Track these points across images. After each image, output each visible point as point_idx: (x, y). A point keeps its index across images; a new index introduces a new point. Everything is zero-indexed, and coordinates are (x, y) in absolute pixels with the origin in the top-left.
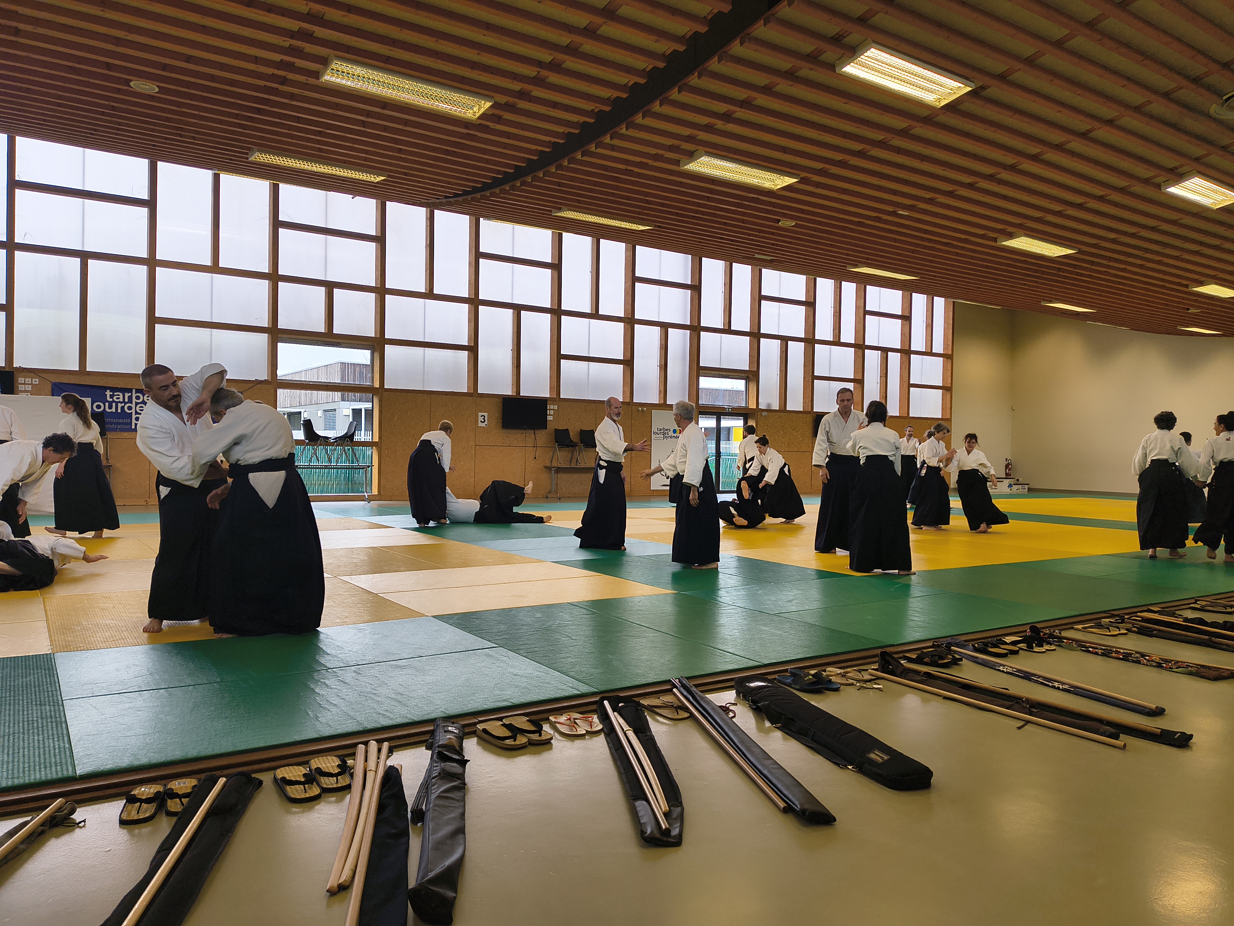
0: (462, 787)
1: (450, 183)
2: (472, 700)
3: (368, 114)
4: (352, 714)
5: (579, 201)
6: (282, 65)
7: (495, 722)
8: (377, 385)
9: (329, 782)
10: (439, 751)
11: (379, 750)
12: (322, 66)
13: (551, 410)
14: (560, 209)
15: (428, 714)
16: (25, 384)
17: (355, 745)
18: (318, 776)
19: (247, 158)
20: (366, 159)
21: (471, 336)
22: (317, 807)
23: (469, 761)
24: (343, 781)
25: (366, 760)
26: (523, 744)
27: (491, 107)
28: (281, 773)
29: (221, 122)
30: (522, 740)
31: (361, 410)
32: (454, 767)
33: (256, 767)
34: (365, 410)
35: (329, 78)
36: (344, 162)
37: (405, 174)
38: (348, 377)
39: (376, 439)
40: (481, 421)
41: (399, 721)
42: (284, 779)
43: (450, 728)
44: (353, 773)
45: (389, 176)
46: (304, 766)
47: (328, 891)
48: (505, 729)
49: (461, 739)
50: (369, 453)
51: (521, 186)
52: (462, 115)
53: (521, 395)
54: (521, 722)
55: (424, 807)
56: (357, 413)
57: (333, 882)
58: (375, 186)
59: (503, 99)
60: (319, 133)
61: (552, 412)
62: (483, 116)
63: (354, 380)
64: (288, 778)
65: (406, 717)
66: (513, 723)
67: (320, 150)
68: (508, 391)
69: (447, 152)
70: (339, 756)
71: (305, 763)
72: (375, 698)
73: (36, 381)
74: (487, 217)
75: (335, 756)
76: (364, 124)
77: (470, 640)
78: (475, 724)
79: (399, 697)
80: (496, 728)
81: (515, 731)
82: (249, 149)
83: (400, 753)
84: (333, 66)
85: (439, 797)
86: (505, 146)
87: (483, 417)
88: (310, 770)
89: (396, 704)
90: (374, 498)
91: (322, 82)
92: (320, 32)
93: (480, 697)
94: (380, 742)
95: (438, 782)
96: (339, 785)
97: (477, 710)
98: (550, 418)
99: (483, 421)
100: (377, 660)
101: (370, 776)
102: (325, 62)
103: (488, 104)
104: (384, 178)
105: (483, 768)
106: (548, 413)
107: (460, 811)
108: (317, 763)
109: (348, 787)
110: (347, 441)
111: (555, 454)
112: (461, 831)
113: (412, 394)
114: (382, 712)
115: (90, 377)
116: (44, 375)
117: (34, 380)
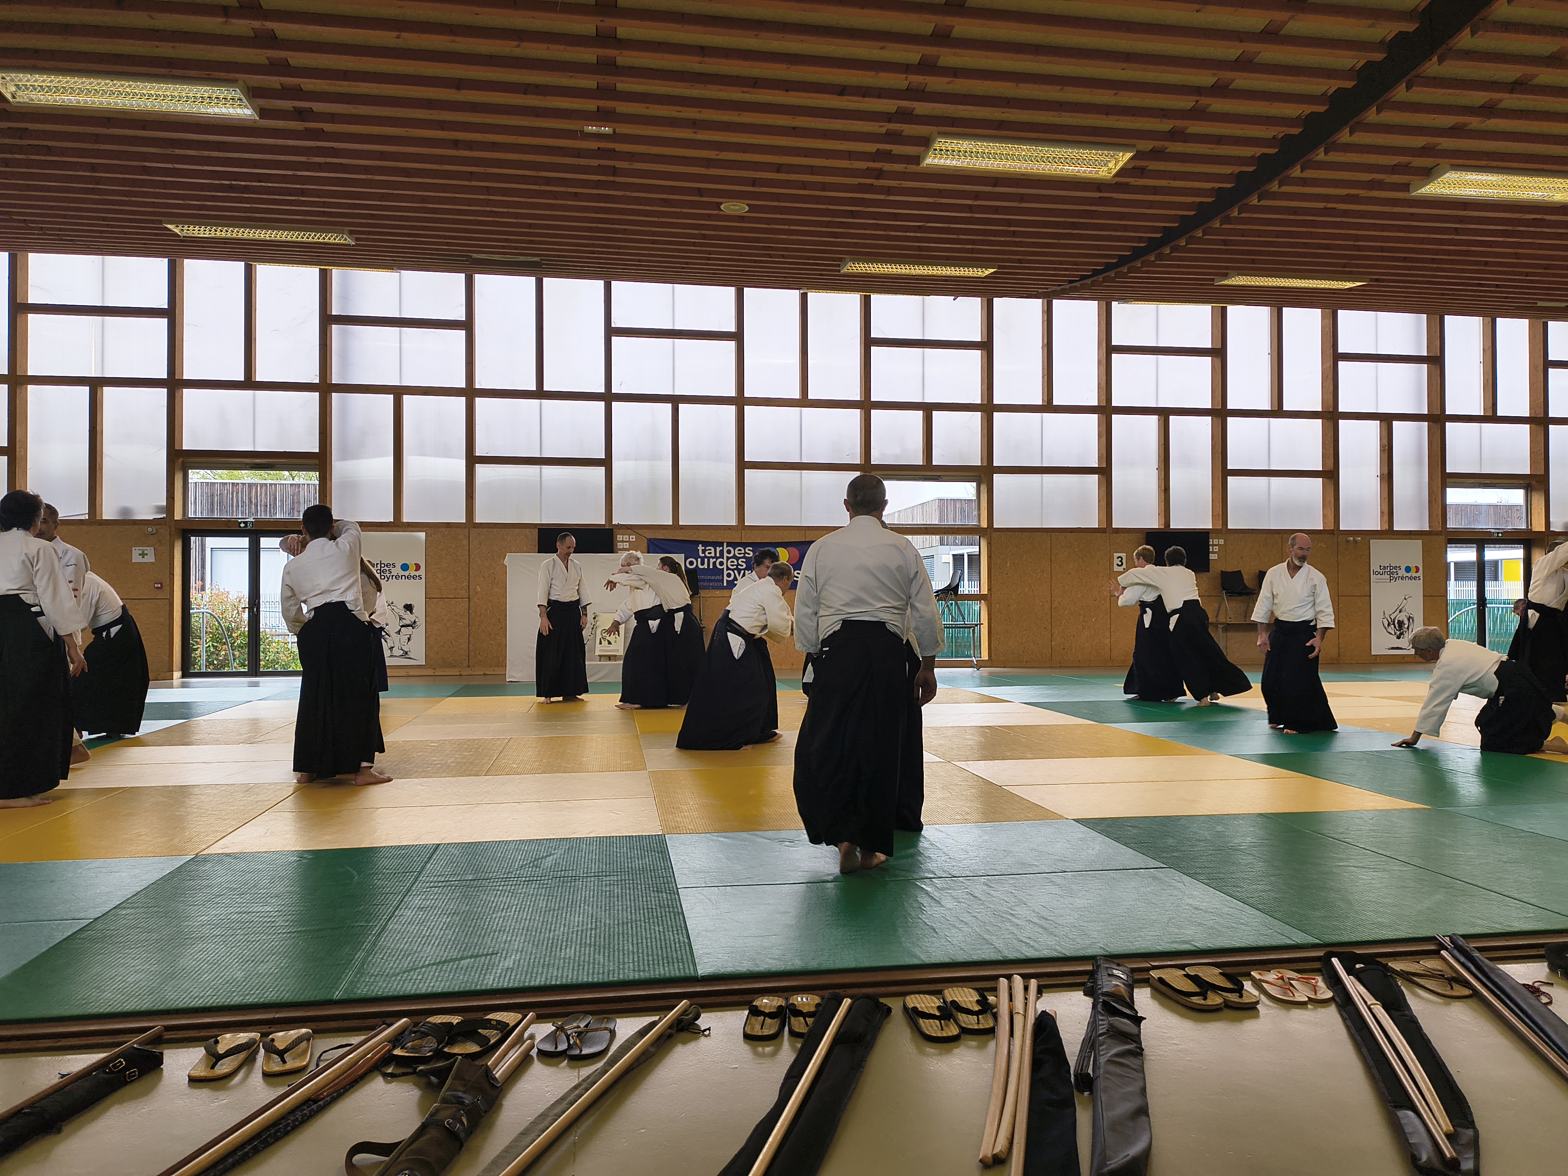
0: (1138, 1052)
1: (1076, 264)
2: (1140, 936)
3: (977, 196)
4: (986, 936)
5: (1253, 261)
6: (879, 156)
7: (1174, 970)
8: (984, 524)
9: (970, 1021)
10: (1104, 1000)
11: (1026, 988)
12: (924, 148)
13: (1216, 545)
14: (1226, 276)
15: (1083, 949)
16: (623, 541)
17: (996, 978)
18: (954, 1011)
19: (839, 271)
20: (972, 251)
21: (1102, 454)
22: (956, 1051)
23: (1145, 1019)
24: (986, 1022)
25: (1011, 1000)
26: (1218, 1005)
27: (1132, 158)
28: (914, 1001)
29: (811, 234)
30: (1214, 999)
31: (963, 555)
32: (1125, 1024)
33: (883, 990)
34: (968, 555)
35: (932, 160)
36: (948, 258)
37: (1020, 261)
38: (947, 516)
39: (985, 591)
40: (1118, 565)
41: (1046, 953)
42: (915, 1009)
43: (1115, 972)
44: (996, 1013)
45: (999, 267)
46: (937, 996)
47: (981, 1161)
48: (1189, 981)
49: (1131, 988)
50: (977, 608)
51: (1171, 252)
52: (1093, 175)
53: (1171, 527)
54: (1212, 975)
55: (1090, 1071)
56: (958, 559)
57: (986, 1150)
58: (983, 282)
59: (1147, 145)
60: (919, 229)
61: (1216, 549)
62: (1122, 172)
63: (955, 520)
64: (920, 1009)
65: (1055, 950)
66: (1200, 975)
67: (920, 249)
68: (1154, 523)
69: (1074, 226)
70: (977, 990)
71: (938, 993)
72: (1014, 920)
73: (633, 538)
74: (1124, 299)
75: (972, 988)
76: (971, 209)
77: (1127, 855)
78: (1148, 970)
79: (1042, 922)
80: (1176, 978)
81: (1205, 987)
82: (841, 260)
83: (1051, 995)
84: (937, 146)
85: (1110, 1061)
86: (1151, 204)
87: (1120, 559)
88: (945, 1002)
89: (1040, 930)
90: (983, 665)
91: (923, 167)
92: (922, 108)
93: (1150, 933)
94: (1026, 977)
95: (1106, 1041)
96: (981, 1027)
97: (1148, 951)
98: (1213, 557)
99: (1120, 563)
100: (1010, 871)
101: (1018, 1020)
102: (926, 143)
103: (1129, 155)
104: (993, 270)
105: (1164, 1031)
106: (1211, 550)
107: (1141, 1084)
108: (954, 994)
109: (991, 1032)
110: (951, 594)
111: (1223, 606)
112: (1143, 1111)
113: (1027, 534)
114: (1024, 939)
115: (683, 531)
116: (640, 532)
117: (631, 536)
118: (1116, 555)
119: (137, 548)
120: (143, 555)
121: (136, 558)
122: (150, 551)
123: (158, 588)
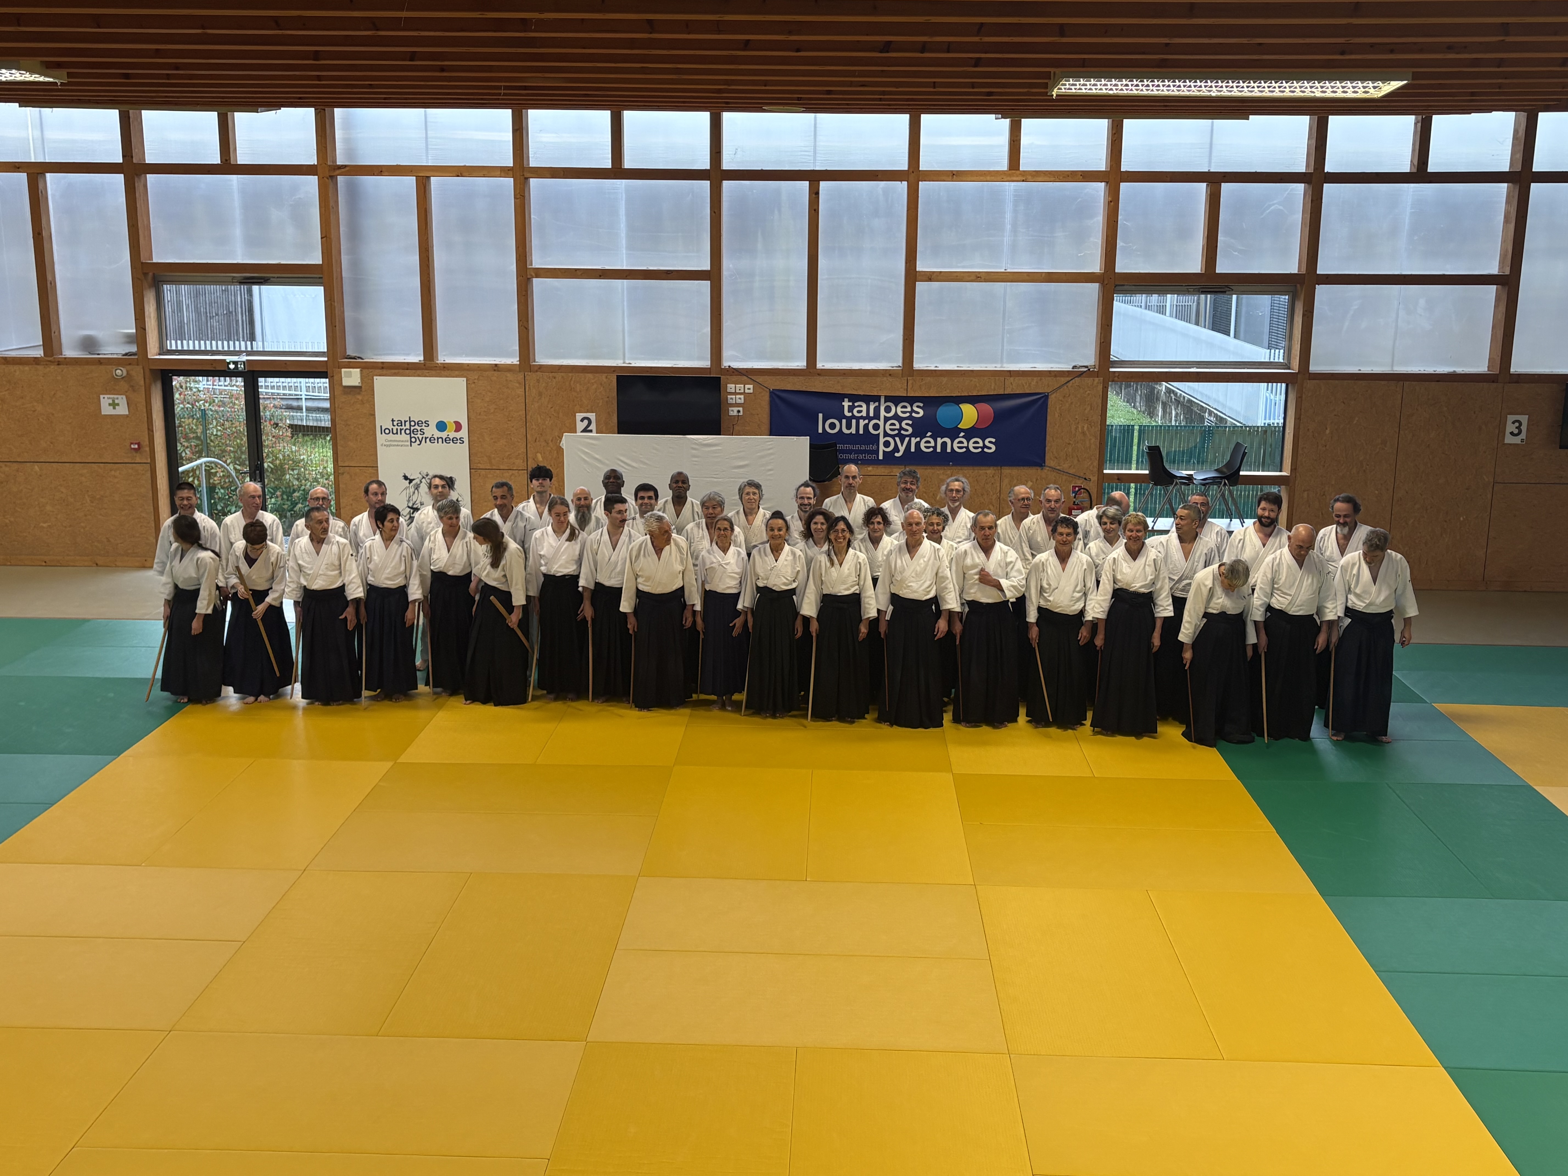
8: (1295, 366)
21: (1507, 251)
39: (1287, 471)
40: (1512, 433)
73: (750, 388)
87: (1517, 424)
99: (1516, 431)
113: (1364, 383)
115: (821, 378)
116: (760, 379)
117: (747, 386)
118: (1511, 418)
119: (106, 396)
120: (114, 405)
121: (106, 409)
122: (122, 400)
123: (134, 449)
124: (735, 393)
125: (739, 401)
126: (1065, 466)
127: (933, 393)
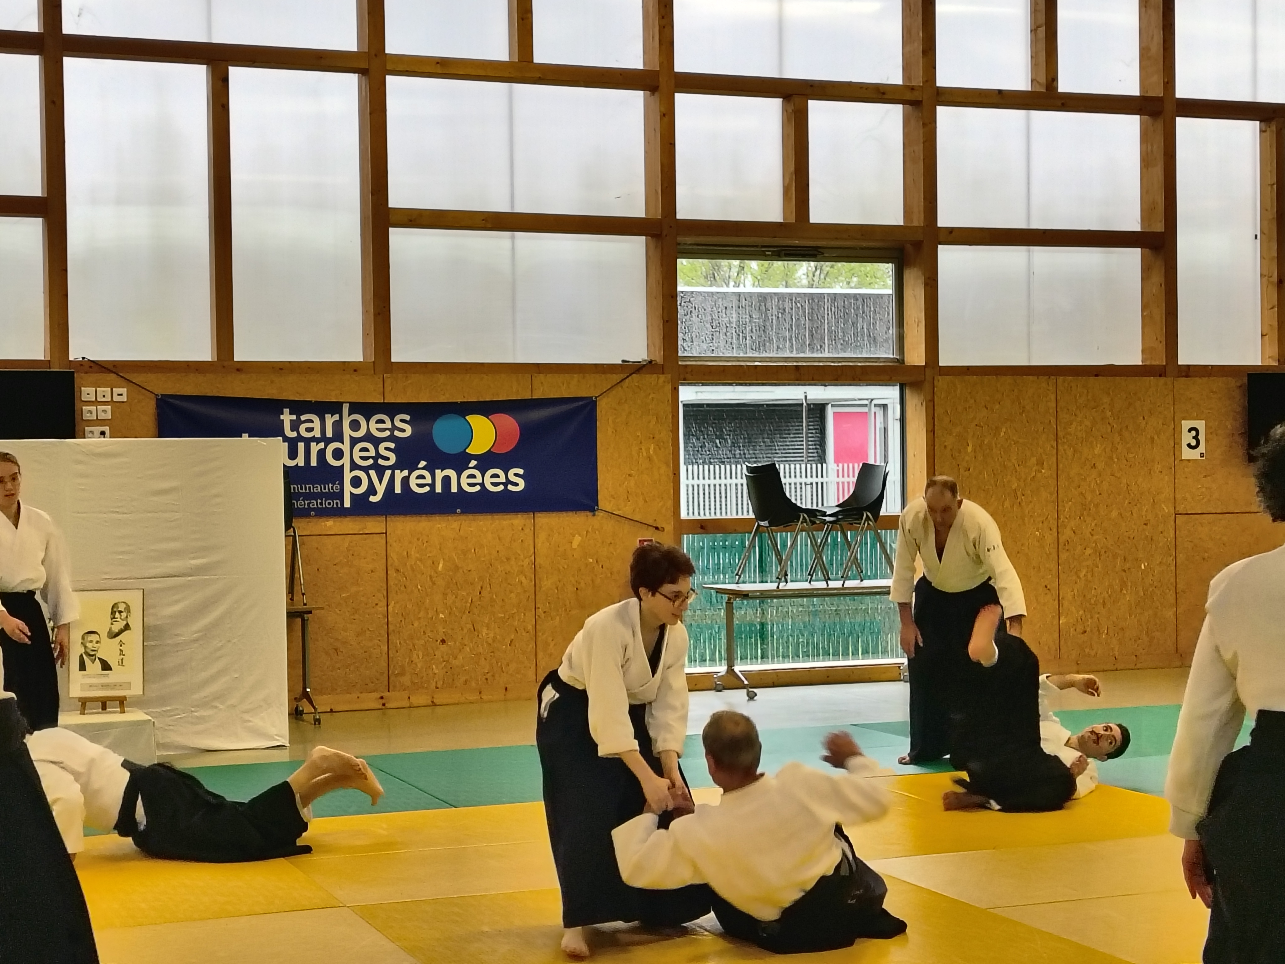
8: (916, 357)
16: (96, 405)
21: (1156, 204)
40: (1189, 445)
68: (1251, 354)
73: (122, 393)
87: (1194, 433)
99: (1193, 443)
113: (1008, 379)
115: (243, 376)
116: (138, 378)
117: (116, 391)
118: (1186, 424)
124: (96, 403)
125: (102, 416)
126: (626, 510)
127: (424, 398)
